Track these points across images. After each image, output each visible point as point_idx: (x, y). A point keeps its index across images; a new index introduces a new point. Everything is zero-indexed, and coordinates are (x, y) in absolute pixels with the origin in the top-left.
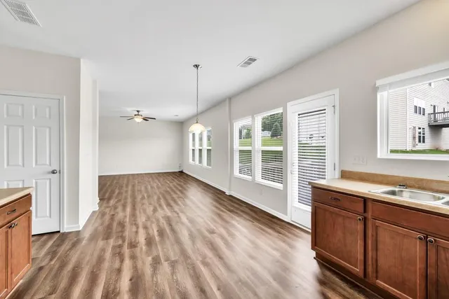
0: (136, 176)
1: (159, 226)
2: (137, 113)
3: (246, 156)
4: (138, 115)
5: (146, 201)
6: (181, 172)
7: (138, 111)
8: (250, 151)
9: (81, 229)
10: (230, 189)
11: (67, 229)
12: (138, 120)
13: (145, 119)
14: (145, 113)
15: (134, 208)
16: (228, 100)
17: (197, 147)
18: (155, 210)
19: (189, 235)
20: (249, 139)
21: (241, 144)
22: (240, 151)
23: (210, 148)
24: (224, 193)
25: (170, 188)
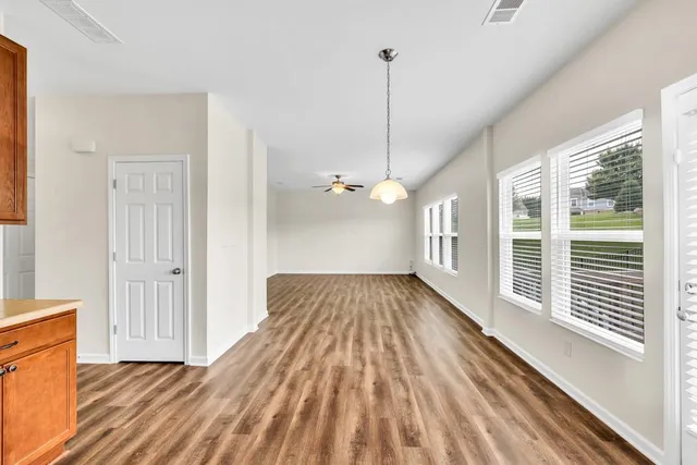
0: (342, 278)
1: (315, 389)
2: (336, 180)
3: (529, 252)
4: (338, 182)
5: (327, 328)
6: (413, 276)
7: (337, 177)
8: (537, 243)
9: (208, 364)
10: (491, 325)
11: (193, 360)
12: (339, 190)
13: (350, 188)
14: (349, 179)
15: (301, 339)
16: (485, 133)
17: (437, 233)
18: (331, 349)
19: (358, 431)
20: (537, 220)
21: (518, 226)
22: (516, 242)
23: (455, 235)
24: (479, 329)
25: (380, 304)
